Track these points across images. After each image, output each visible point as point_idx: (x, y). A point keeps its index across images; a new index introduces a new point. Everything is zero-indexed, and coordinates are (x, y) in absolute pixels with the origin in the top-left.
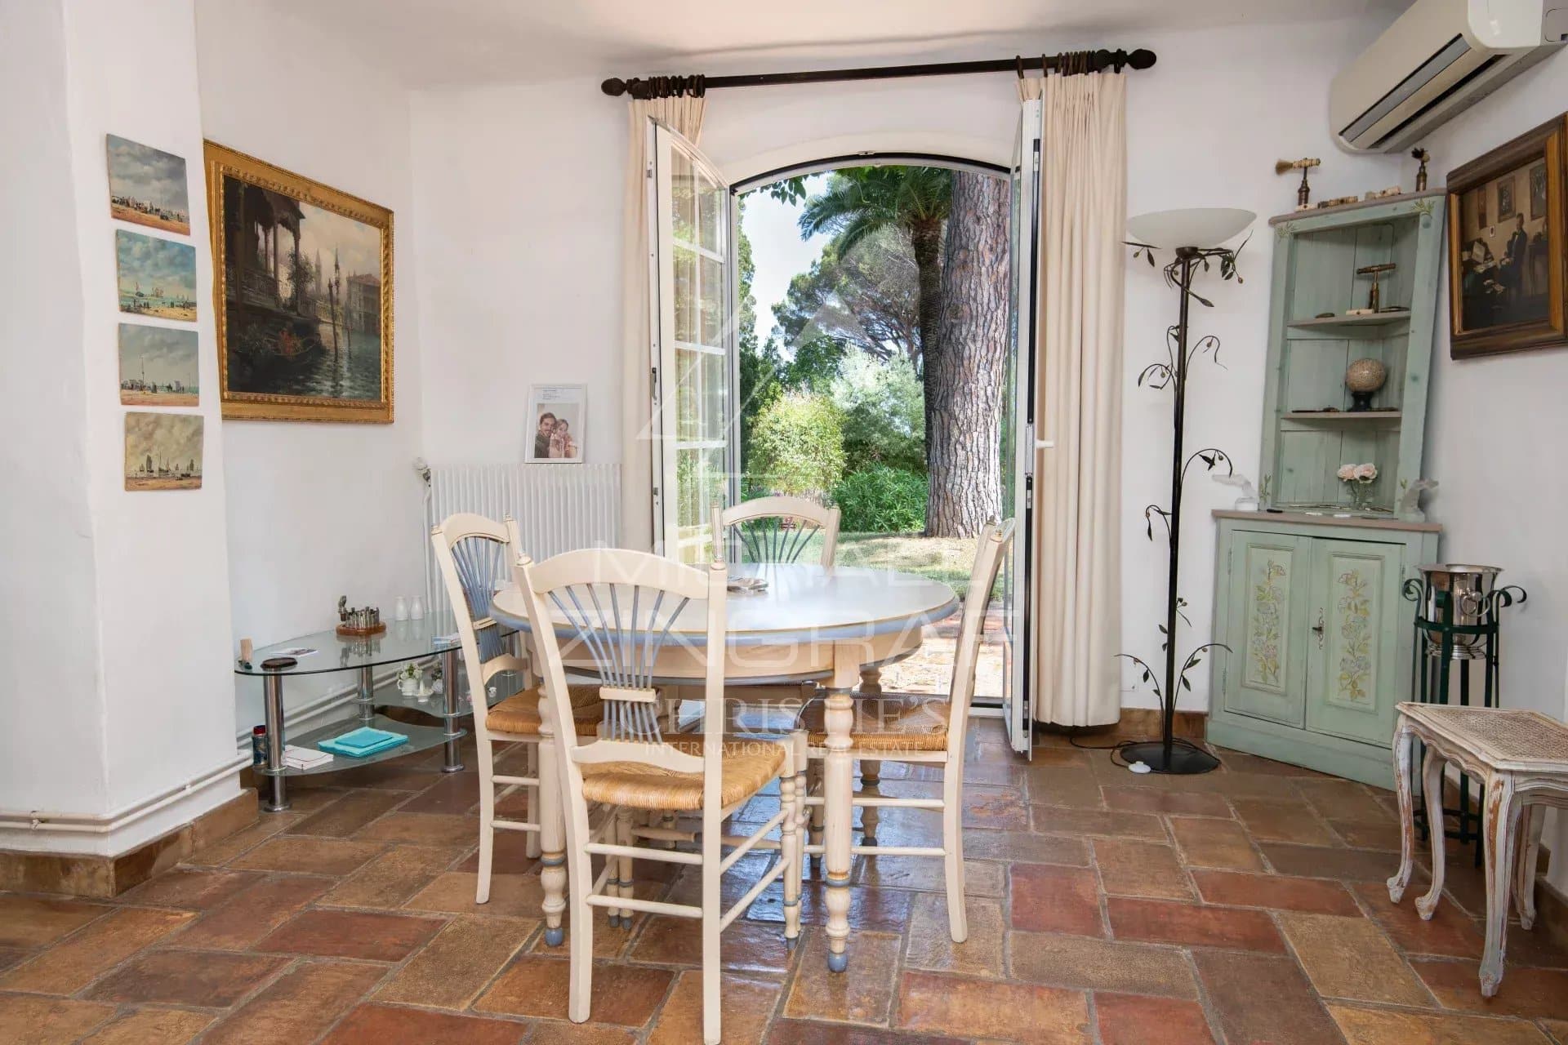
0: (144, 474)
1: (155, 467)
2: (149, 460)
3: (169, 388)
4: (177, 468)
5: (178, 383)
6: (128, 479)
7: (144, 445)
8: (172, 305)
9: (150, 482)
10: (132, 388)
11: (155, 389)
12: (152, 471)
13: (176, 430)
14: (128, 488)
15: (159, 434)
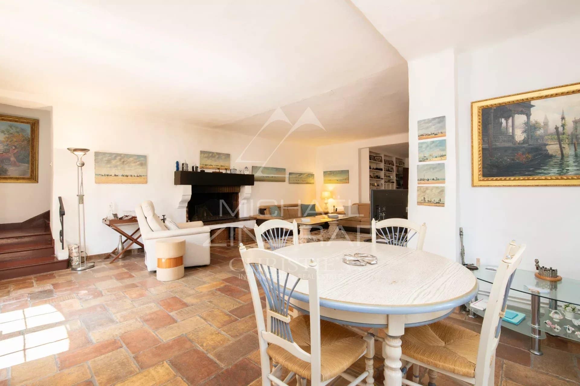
0: (423, 201)
1: (426, 200)
2: (424, 198)
3: (433, 179)
4: (434, 200)
5: (436, 178)
6: (418, 202)
7: (423, 194)
8: (436, 157)
9: (424, 204)
10: (421, 180)
11: (428, 180)
12: (425, 201)
13: (434, 191)
14: (418, 205)
15: (428, 192)
